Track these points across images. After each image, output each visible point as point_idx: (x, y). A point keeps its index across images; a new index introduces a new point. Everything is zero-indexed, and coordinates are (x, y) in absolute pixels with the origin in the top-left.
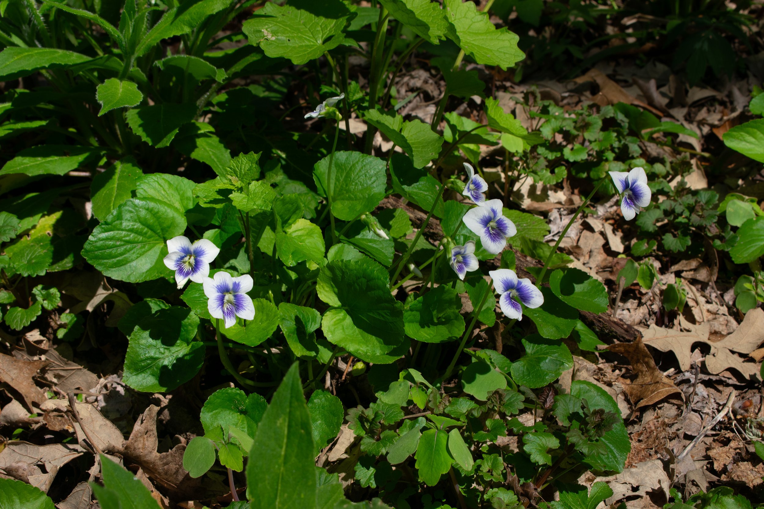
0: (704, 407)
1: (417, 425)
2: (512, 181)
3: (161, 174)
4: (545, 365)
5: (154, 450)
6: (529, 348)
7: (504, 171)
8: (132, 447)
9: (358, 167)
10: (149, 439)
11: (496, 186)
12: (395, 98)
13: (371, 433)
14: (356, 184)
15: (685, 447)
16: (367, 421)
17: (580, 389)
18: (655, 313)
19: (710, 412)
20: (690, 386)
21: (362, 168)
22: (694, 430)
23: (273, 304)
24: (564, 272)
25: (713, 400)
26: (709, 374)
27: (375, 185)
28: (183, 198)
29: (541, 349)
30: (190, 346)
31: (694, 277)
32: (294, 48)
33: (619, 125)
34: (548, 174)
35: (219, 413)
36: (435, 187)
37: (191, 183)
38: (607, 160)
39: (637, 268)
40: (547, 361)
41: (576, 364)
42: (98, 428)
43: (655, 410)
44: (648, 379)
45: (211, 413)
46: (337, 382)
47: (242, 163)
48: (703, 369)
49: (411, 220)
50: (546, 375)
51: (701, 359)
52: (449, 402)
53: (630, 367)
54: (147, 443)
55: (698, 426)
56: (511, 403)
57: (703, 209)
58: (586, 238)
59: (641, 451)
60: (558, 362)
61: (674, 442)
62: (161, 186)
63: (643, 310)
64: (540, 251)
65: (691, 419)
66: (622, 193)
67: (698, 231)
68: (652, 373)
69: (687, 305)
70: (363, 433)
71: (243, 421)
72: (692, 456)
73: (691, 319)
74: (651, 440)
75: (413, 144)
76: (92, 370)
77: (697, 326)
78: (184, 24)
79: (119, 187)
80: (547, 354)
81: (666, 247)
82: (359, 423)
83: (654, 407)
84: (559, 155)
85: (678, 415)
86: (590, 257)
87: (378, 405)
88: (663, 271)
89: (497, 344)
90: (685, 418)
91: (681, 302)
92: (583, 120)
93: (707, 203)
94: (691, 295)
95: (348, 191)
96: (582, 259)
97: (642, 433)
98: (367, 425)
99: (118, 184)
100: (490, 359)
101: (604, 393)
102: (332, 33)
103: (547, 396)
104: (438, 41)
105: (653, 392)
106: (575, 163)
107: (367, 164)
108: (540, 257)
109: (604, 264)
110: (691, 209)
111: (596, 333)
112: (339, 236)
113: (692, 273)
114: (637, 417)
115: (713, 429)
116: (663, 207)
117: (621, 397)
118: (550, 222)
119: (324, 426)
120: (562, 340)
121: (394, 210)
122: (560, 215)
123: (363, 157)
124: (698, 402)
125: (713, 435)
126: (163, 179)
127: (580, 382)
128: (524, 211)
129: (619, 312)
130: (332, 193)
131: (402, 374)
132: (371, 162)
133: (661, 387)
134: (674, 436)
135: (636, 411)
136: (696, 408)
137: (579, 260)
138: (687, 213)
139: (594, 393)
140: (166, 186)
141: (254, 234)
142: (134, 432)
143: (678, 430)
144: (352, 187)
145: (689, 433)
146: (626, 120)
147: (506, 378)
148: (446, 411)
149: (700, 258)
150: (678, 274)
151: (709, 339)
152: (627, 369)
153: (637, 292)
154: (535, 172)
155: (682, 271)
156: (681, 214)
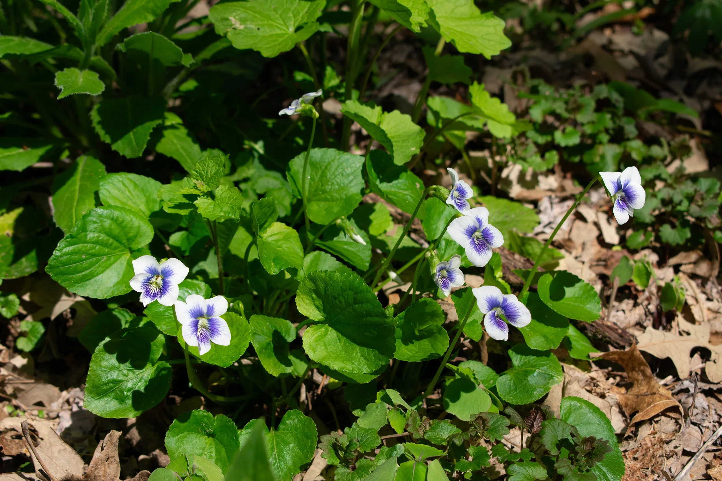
0: (704, 420)
1: (395, 453)
2: (501, 167)
3: (126, 174)
4: (533, 379)
5: (116, 477)
6: (516, 359)
7: (492, 156)
8: (93, 476)
9: (334, 165)
10: (111, 466)
11: (483, 174)
12: (377, 75)
13: (345, 462)
14: (333, 184)
15: (684, 466)
16: (341, 449)
17: (571, 405)
18: (652, 314)
19: (710, 425)
20: (689, 396)
21: (338, 166)
22: (694, 445)
23: (243, 318)
24: (553, 276)
25: (713, 412)
26: (709, 382)
27: (352, 184)
28: (148, 202)
29: (529, 361)
30: (156, 366)
31: (693, 271)
32: (264, 37)
33: (614, 106)
34: (537, 159)
35: (186, 437)
36: (415, 185)
37: (158, 184)
38: (601, 143)
39: (632, 266)
40: (535, 374)
41: (567, 376)
42: (56, 454)
43: (651, 424)
44: (644, 389)
45: (177, 437)
46: (313, 394)
47: (208, 166)
48: (703, 376)
49: (391, 215)
50: (534, 389)
51: (701, 365)
52: (430, 425)
53: (625, 374)
54: (108, 471)
55: (698, 441)
56: (495, 428)
57: (702, 199)
58: (579, 228)
59: (636, 471)
60: (546, 376)
61: (672, 460)
62: (126, 187)
63: (639, 311)
64: (529, 248)
65: (690, 434)
66: (615, 195)
67: (698, 222)
68: (649, 382)
69: (686, 303)
70: (337, 462)
71: (210, 445)
72: (691, 475)
73: (691, 319)
74: (648, 458)
75: (393, 137)
76: (55, 383)
77: (696, 327)
78: (148, 12)
79: (82, 189)
80: (535, 366)
81: (664, 240)
82: (333, 451)
83: (650, 421)
84: (549, 138)
85: (676, 431)
86: (583, 249)
87: (354, 430)
88: (661, 264)
89: (483, 355)
90: (683, 434)
91: (679, 302)
92: (575, 102)
93: (708, 191)
94: (690, 292)
95: (324, 192)
96: (574, 253)
97: (637, 451)
98: (341, 454)
99: (81, 186)
100: (474, 375)
101: (596, 410)
102: (305, 20)
103: (535, 420)
104: (419, 29)
105: (649, 404)
106: (567, 148)
107: (343, 162)
108: (530, 254)
109: (598, 256)
110: (691, 199)
111: (589, 338)
112: (314, 239)
113: (691, 266)
114: (632, 432)
115: (715, 444)
116: (660, 196)
117: (615, 409)
118: (539, 212)
119: (297, 450)
120: (551, 351)
121: (374, 204)
122: (551, 203)
123: (339, 154)
124: (697, 414)
125: (714, 451)
126: (129, 179)
127: (571, 398)
128: (512, 200)
129: (613, 313)
130: (307, 193)
131: (379, 395)
132: (347, 160)
133: (658, 399)
134: (671, 454)
135: (632, 426)
136: (695, 421)
137: (570, 253)
138: (685, 203)
139: (585, 409)
140: (131, 187)
141: (223, 240)
142: (94, 459)
143: (676, 447)
144: (328, 188)
145: (688, 449)
146: (621, 99)
147: (490, 395)
148: (426, 437)
149: (700, 250)
150: (677, 269)
151: (710, 342)
152: (621, 376)
153: (632, 289)
154: (524, 159)
155: (680, 265)
156: (680, 204)
